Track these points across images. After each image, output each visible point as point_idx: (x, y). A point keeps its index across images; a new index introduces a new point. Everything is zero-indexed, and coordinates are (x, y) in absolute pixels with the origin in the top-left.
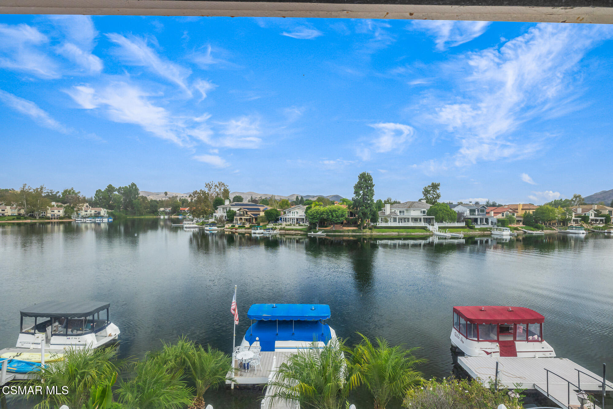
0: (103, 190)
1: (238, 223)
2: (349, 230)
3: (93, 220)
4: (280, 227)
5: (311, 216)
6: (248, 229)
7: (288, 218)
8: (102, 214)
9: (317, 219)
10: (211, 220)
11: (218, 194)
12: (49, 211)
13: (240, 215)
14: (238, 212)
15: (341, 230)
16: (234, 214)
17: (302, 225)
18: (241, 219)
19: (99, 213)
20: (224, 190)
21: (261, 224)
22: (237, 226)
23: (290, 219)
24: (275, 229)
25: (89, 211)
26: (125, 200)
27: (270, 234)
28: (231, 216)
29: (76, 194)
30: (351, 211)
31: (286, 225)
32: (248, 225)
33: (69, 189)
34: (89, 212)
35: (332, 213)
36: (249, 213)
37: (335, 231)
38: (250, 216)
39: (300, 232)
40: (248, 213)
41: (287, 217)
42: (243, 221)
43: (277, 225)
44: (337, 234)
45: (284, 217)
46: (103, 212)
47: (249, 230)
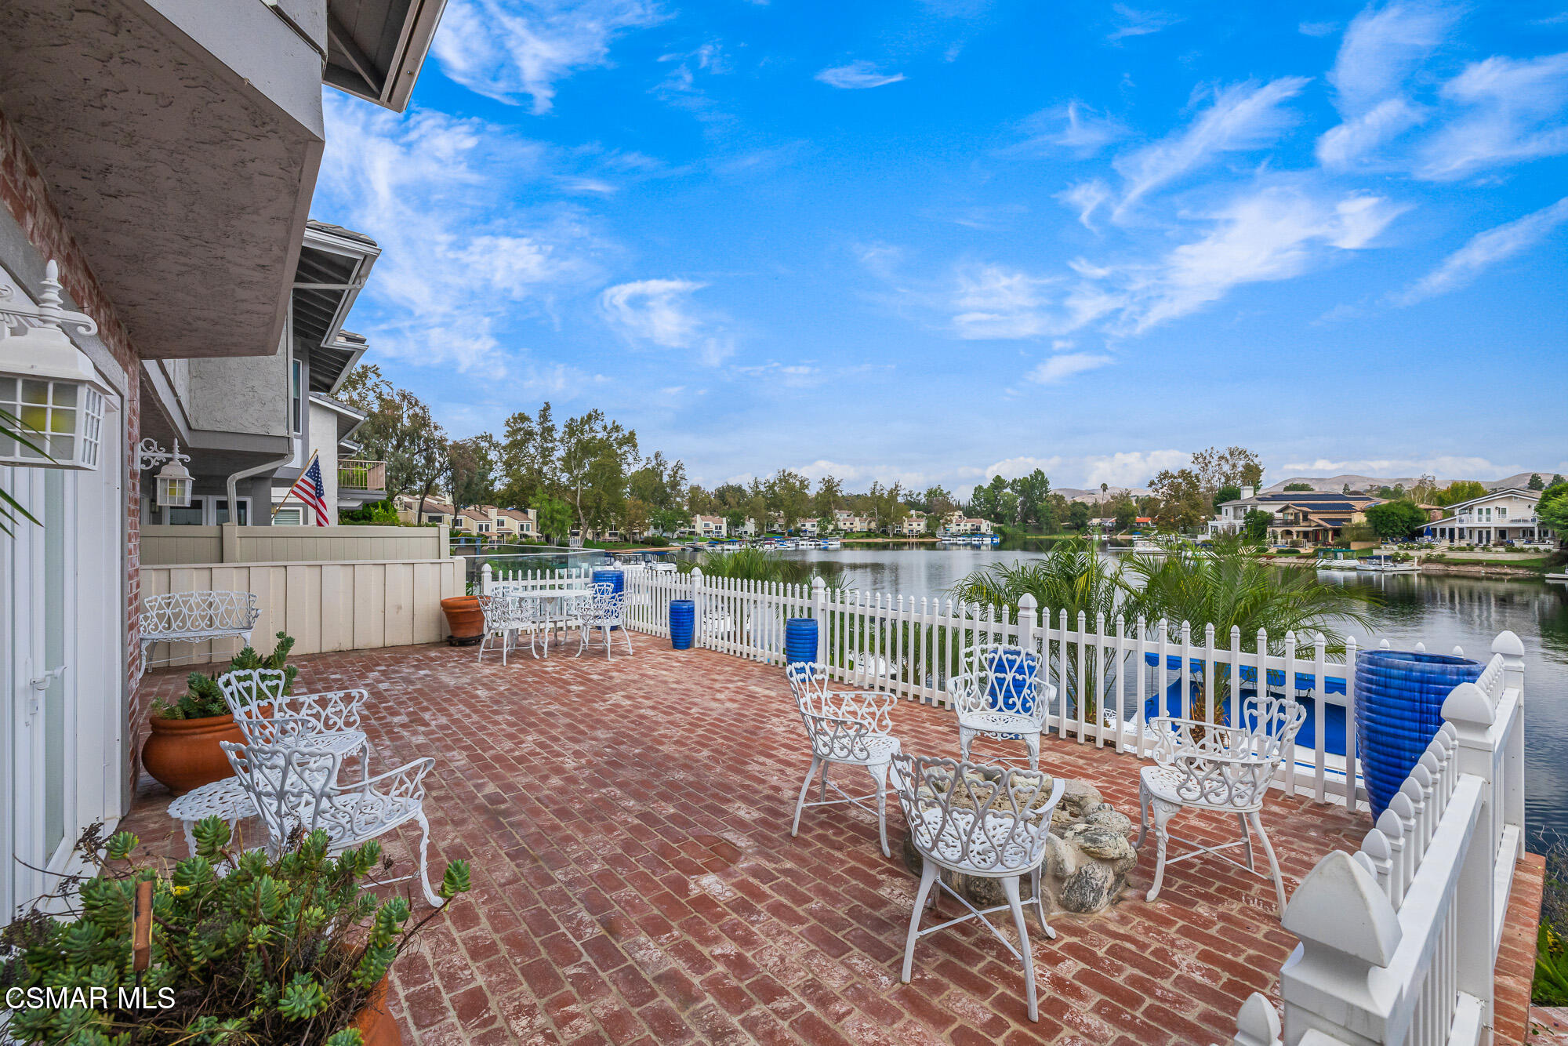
0: (985, 487)
1: (1279, 543)
3: (968, 540)
4: (1423, 553)
6: (1307, 557)
7: (1461, 530)
8: (983, 530)
10: (1201, 538)
11: (1228, 479)
12: (906, 525)
13: (1286, 523)
14: (1280, 515)
16: (1269, 520)
17: (1523, 551)
18: (1289, 533)
19: (978, 529)
20: (1247, 467)
21: (1354, 546)
22: (1273, 550)
23: (1471, 530)
24: (1405, 559)
25: (962, 524)
26: (1023, 504)
27: (1383, 571)
28: (1258, 526)
29: (944, 496)
31: (1451, 549)
32: (1307, 549)
33: (935, 487)
34: (962, 527)
36: (1315, 518)
38: (1319, 525)
39: (1510, 572)
40: (1310, 517)
41: (1457, 525)
42: (1295, 537)
43: (1412, 548)
45: (1443, 526)
46: (985, 526)
47: (1312, 561)
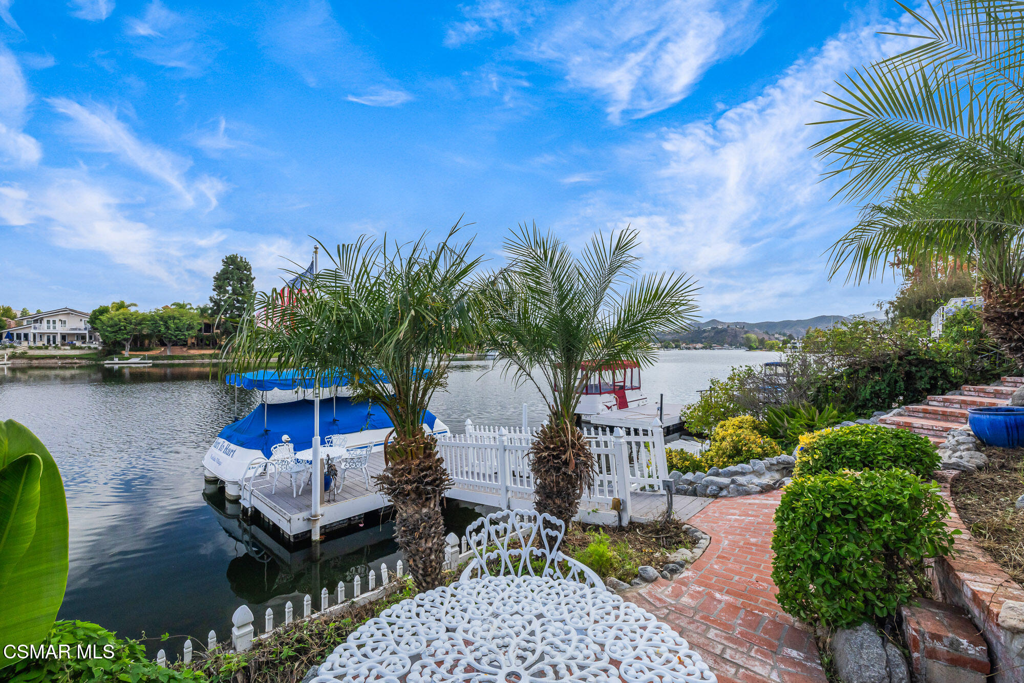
2: (204, 355)
4: (7, 352)
5: (111, 326)
7: (33, 334)
9: (127, 334)
15: (185, 354)
17: (81, 348)
23: (41, 335)
30: (207, 321)
35: (166, 322)
37: (172, 357)
39: (77, 361)
41: (32, 331)
44: (176, 362)
